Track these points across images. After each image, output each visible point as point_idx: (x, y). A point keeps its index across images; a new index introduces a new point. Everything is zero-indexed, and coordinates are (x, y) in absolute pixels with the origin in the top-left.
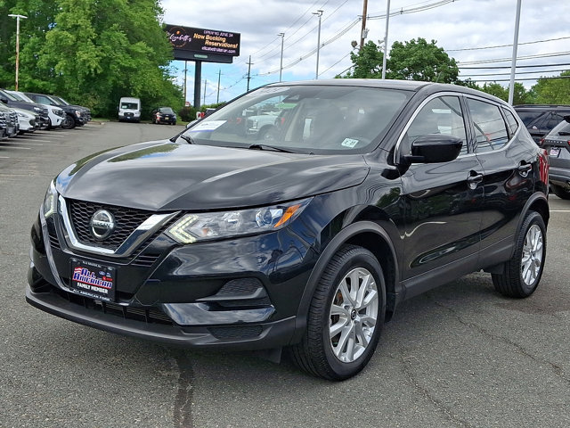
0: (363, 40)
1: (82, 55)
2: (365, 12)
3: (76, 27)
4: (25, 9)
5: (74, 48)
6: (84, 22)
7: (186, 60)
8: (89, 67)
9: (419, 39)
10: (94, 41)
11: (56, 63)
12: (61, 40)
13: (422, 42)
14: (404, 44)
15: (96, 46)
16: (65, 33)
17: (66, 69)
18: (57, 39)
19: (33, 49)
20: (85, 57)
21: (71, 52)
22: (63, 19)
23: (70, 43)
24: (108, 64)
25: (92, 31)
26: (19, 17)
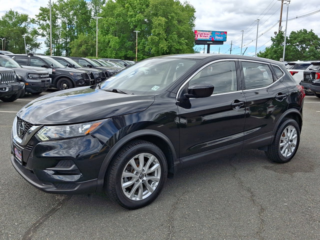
0: (280, 31)
1: (161, 45)
2: (281, 19)
3: (159, 34)
4: (141, 28)
5: (158, 43)
6: (162, 32)
7: (204, 44)
8: (164, 50)
9: (304, 30)
10: (165, 39)
11: (152, 49)
12: (153, 40)
13: (305, 31)
14: (296, 32)
15: (166, 41)
16: (155, 37)
17: (155, 51)
18: (152, 40)
19: (144, 44)
20: (162, 46)
21: (157, 44)
22: (154, 32)
23: (157, 41)
24: (171, 48)
25: (165, 35)
26: (137, 32)
